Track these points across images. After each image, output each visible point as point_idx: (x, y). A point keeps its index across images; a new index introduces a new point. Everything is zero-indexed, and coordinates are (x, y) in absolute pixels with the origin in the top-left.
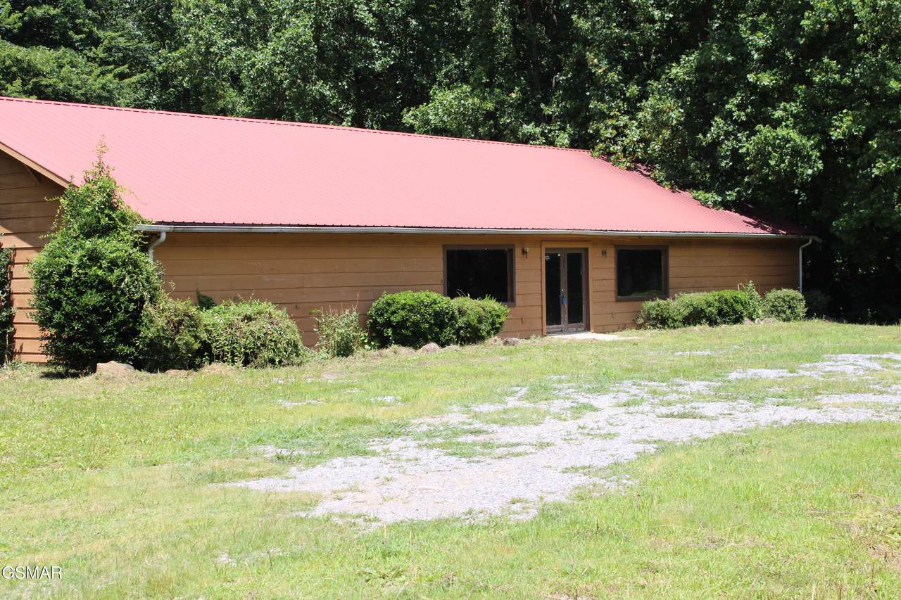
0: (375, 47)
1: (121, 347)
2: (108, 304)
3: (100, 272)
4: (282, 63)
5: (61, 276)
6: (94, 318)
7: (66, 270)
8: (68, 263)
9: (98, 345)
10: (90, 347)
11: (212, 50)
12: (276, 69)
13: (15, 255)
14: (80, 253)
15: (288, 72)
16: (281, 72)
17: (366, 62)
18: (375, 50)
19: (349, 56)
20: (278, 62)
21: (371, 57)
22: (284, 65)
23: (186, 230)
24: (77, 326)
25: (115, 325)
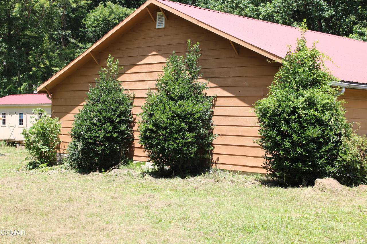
0: (324, 5)
1: (329, 167)
2: (322, 136)
3: (316, 113)
4: (278, 12)
5: (289, 115)
6: (313, 146)
7: (292, 111)
8: (293, 106)
9: (314, 165)
10: (308, 166)
11: (240, 5)
12: (275, 15)
13: (216, 101)
14: (302, 99)
15: (281, 16)
16: (278, 16)
17: (319, 12)
18: (325, 7)
19: (310, 9)
20: (276, 11)
21: (322, 10)
22: (279, 13)
23: (355, 87)
24: (299, 150)
25: (326, 151)
